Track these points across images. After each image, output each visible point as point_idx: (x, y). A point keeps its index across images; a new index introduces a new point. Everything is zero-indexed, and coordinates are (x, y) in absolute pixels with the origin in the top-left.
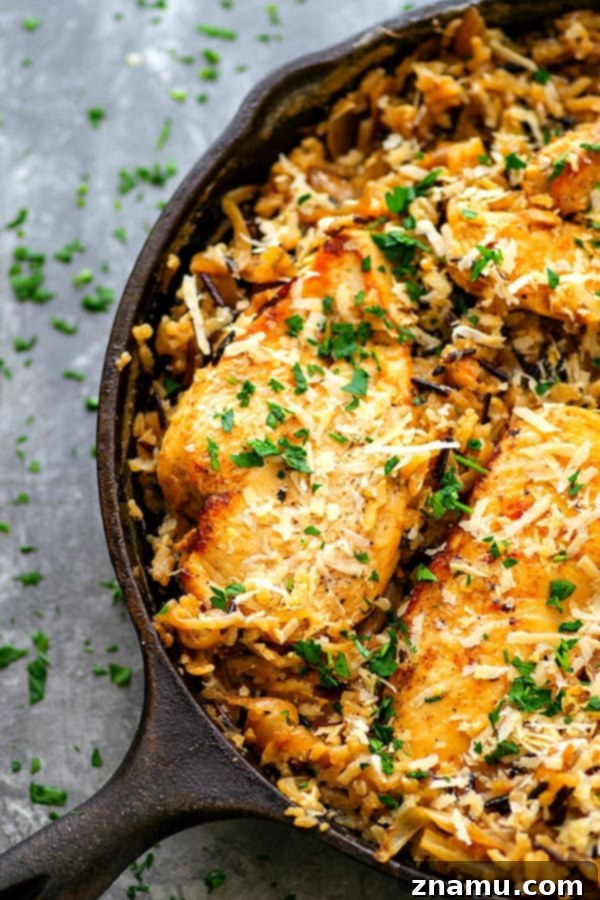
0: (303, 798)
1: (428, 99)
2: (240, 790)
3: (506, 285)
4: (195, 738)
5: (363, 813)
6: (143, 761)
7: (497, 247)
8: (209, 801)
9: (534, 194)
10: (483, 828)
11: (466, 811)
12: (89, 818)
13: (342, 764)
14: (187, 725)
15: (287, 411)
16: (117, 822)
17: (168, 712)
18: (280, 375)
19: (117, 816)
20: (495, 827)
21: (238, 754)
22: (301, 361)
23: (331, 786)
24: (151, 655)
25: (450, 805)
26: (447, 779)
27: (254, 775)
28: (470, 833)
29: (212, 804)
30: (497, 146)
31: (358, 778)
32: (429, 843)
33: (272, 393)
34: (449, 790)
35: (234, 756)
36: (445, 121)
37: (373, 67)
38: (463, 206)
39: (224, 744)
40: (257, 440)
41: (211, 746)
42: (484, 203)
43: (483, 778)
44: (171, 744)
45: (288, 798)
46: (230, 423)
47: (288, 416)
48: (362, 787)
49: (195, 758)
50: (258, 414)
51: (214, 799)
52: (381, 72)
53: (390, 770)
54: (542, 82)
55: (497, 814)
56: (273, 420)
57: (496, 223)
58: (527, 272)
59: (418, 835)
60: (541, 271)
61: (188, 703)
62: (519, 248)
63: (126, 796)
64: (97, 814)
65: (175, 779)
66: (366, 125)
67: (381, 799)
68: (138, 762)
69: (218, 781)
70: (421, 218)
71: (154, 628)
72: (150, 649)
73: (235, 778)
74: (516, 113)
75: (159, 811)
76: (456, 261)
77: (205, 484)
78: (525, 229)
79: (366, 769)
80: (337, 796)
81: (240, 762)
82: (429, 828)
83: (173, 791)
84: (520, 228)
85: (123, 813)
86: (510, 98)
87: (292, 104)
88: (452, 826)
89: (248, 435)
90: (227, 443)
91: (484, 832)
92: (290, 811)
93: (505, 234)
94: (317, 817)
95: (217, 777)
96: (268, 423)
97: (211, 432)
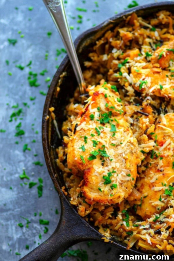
0: (106, 234)
1: (123, 38)
2: (89, 233)
3: (149, 90)
4: (76, 220)
5: (122, 237)
6: (62, 227)
7: (145, 80)
8: (81, 237)
9: (154, 63)
10: (154, 239)
11: (149, 234)
12: (49, 244)
13: (116, 225)
14: (73, 216)
15: (98, 141)
16: (57, 244)
17: (68, 213)
18: (92, 132)
19: (57, 243)
20: (157, 238)
21: (87, 224)
22: (97, 126)
23: (113, 230)
24: (62, 198)
25: (145, 233)
26: (144, 226)
27: (92, 229)
28: (151, 241)
29: (82, 238)
30: (143, 50)
31: (120, 228)
32: (141, 244)
33: (92, 137)
34: (145, 229)
35: (86, 224)
36: (128, 44)
37: (107, 31)
38: (135, 68)
39: (83, 221)
40: (93, 152)
41: (80, 222)
42: (141, 67)
43: (153, 225)
44: (69, 222)
45: (102, 234)
46: (84, 149)
47: (98, 143)
48: (121, 230)
49: (76, 225)
50: (90, 144)
51: (82, 236)
52: (110, 32)
53: (129, 225)
54: (154, 31)
55: (158, 235)
56: (94, 145)
57: (145, 73)
58: (154, 86)
59: (137, 242)
60: (158, 85)
61: (73, 211)
62: (151, 79)
63: (59, 237)
64: (51, 242)
65: (71, 232)
66: (107, 46)
67: (127, 233)
68: (61, 228)
69: (83, 231)
70: (124, 72)
71: (62, 191)
72: (62, 197)
73: (87, 230)
74: (148, 40)
75: (68, 241)
76: (135, 84)
77: (83, 167)
78: (153, 74)
79: (122, 226)
80: (115, 233)
81: (88, 226)
82: (140, 240)
83: (71, 235)
84: (151, 74)
85: (58, 242)
86: (145, 36)
87: (87, 42)
88: (146, 239)
89: (90, 151)
90: (85, 155)
91: (155, 240)
92: (103, 238)
93: (147, 76)
94: (110, 239)
95: (82, 230)
96: (94, 146)
97: (80, 153)
